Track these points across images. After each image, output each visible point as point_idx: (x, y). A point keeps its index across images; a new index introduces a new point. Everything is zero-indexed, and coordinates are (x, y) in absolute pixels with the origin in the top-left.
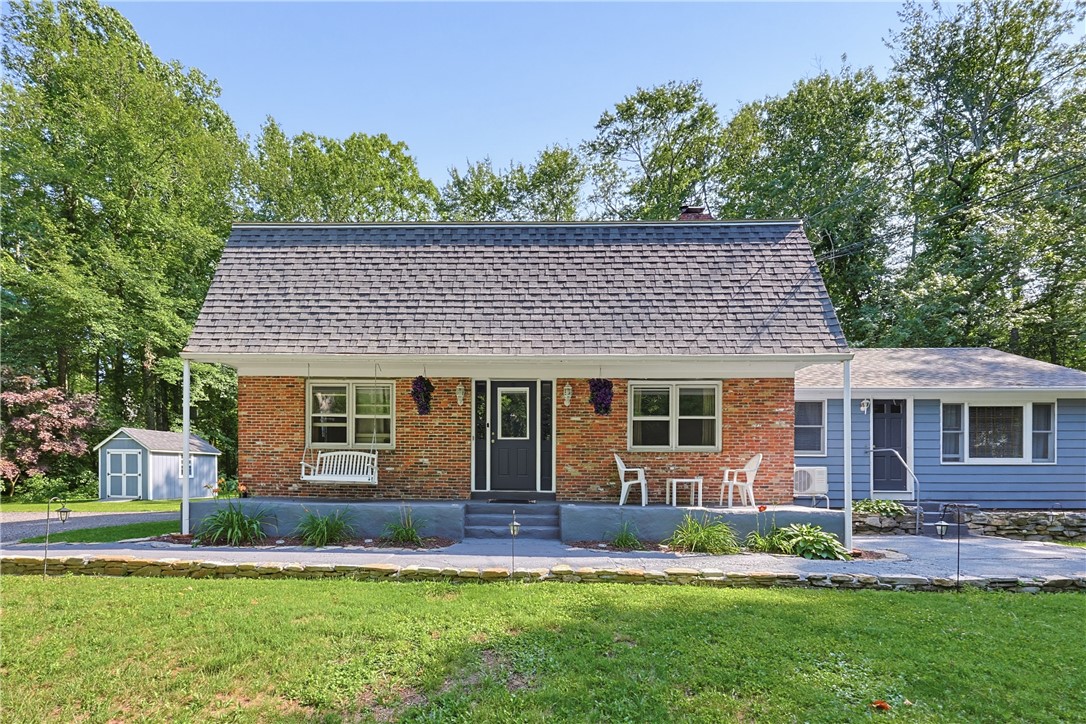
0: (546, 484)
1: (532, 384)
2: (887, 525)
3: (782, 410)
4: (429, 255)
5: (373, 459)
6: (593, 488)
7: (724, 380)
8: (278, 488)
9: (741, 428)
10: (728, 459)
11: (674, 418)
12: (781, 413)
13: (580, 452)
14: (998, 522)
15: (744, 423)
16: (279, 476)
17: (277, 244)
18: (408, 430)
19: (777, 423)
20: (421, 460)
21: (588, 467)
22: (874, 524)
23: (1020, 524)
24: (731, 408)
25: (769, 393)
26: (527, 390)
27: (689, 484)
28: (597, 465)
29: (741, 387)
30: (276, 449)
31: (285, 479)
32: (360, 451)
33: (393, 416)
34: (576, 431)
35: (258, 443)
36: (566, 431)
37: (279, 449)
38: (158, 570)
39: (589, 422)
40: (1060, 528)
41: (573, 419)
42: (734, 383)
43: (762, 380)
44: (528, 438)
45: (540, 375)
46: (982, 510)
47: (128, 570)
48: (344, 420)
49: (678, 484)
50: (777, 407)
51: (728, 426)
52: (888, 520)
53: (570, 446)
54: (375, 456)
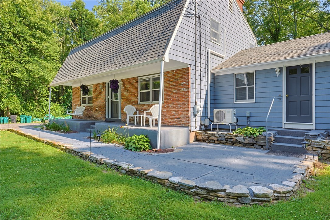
2: (248, 142)
3: (184, 83)
7: (165, 73)
9: (170, 93)
10: (166, 106)
11: (151, 90)
12: (184, 84)
15: (171, 90)
19: (182, 89)
22: (240, 141)
24: (166, 84)
34: (125, 97)
39: (128, 94)
42: (168, 73)
43: (177, 70)
48: (86, 98)
50: (182, 82)
51: (166, 92)
52: (249, 139)
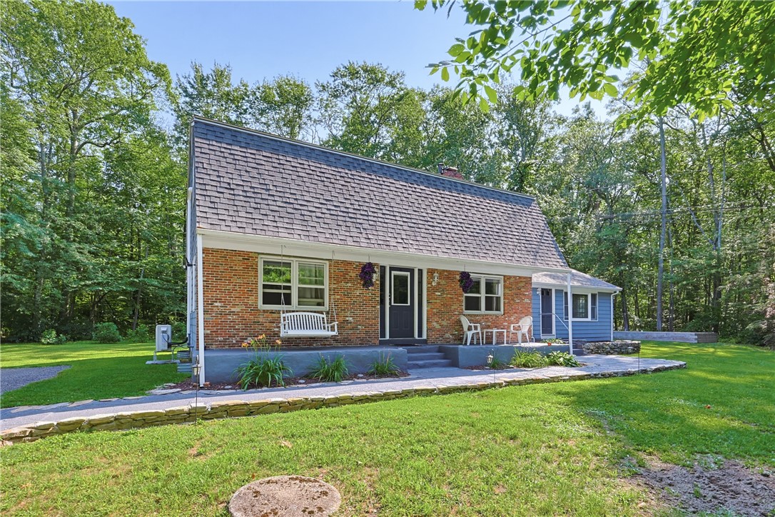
0: (420, 334)
1: (411, 271)
3: (527, 293)
4: (362, 179)
5: (323, 318)
6: (447, 335)
7: (504, 276)
8: (234, 342)
9: (512, 302)
11: (483, 295)
12: (527, 295)
13: (440, 314)
14: (592, 348)
15: (513, 299)
16: (235, 332)
17: (243, 145)
18: (339, 297)
20: (347, 319)
21: (444, 323)
23: (598, 348)
24: (507, 291)
25: (522, 284)
26: (408, 274)
27: (492, 332)
28: (449, 322)
29: (512, 280)
30: (233, 310)
31: (241, 334)
32: (311, 312)
33: (326, 287)
34: (438, 301)
35: (216, 304)
36: (433, 301)
37: (236, 309)
38: (277, 407)
39: (445, 296)
40: (609, 350)
41: (437, 293)
42: (510, 277)
43: (520, 277)
44: (409, 304)
45: (416, 266)
46: (588, 342)
47: (250, 411)
48: (289, 288)
49: (487, 332)
51: (507, 301)
53: (435, 310)
54: (324, 316)
